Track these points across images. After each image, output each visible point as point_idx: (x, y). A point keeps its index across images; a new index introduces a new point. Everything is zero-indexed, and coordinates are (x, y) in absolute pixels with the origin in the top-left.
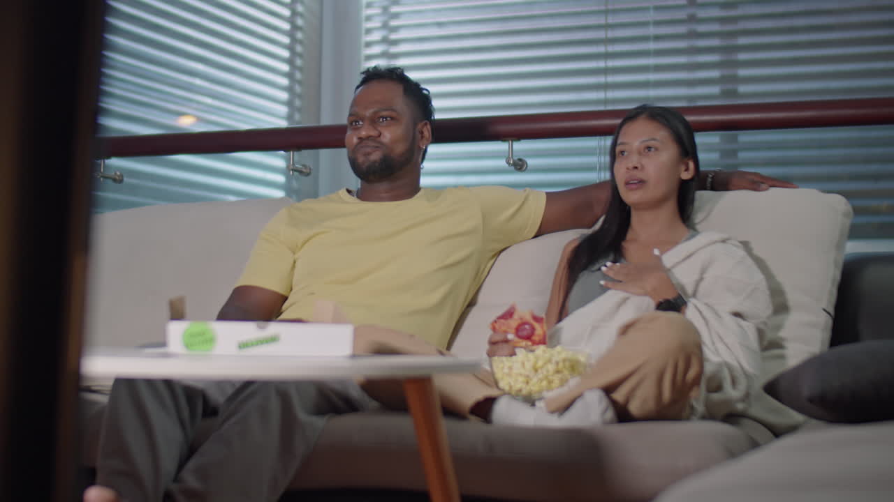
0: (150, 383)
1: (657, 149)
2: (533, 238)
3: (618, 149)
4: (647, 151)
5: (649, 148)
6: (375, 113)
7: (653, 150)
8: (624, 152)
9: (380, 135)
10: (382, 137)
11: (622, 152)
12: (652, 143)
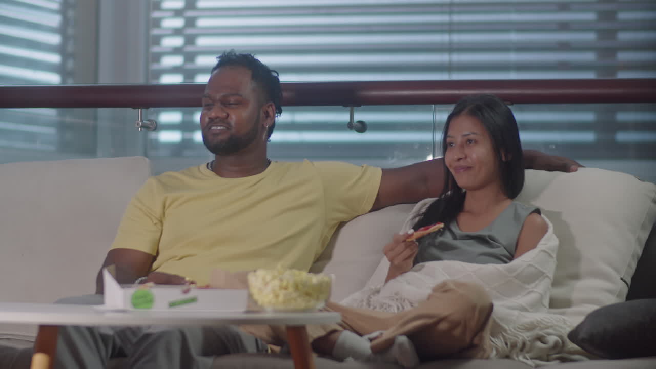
0: (77, 328)
1: (476, 142)
2: (370, 211)
3: (448, 140)
4: (468, 143)
5: (470, 141)
6: (224, 97)
7: (473, 142)
8: (452, 143)
9: (228, 115)
10: (229, 118)
11: (451, 144)
12: (472, 137)
